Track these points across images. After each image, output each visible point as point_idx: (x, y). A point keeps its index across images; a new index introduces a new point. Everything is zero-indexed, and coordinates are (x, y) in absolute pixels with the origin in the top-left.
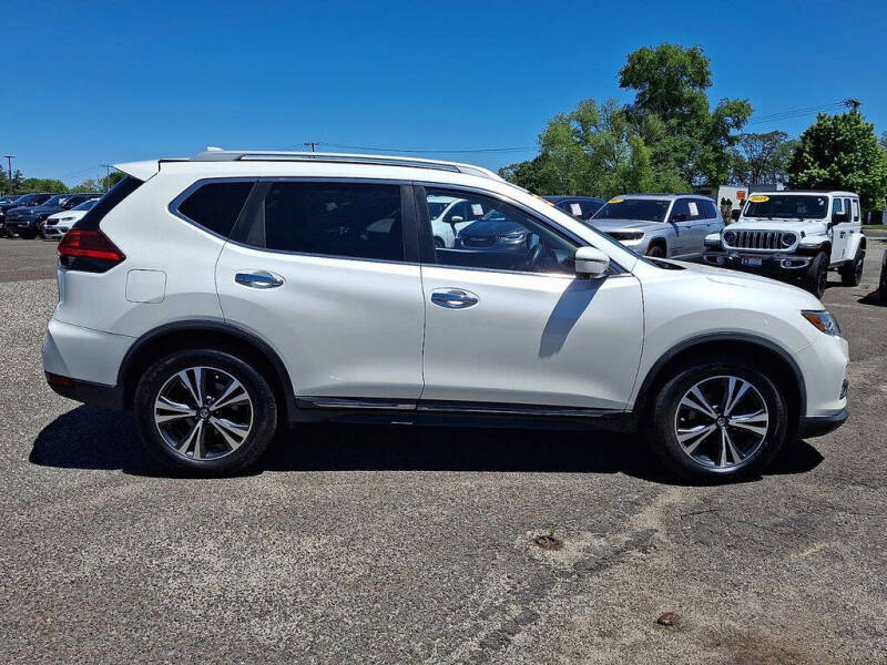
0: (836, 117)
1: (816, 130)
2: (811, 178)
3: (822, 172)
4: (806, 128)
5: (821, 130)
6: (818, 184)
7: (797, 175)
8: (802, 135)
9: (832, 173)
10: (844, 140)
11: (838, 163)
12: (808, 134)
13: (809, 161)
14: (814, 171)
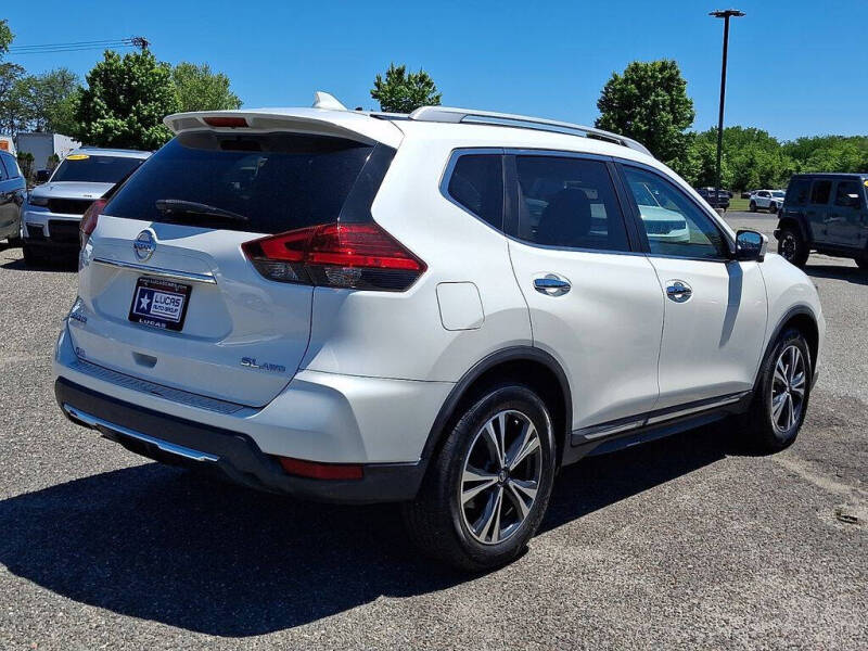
0: (128, 57)
1: (106, 70)
2: (107, 129)
3: (119, 122)
4: (93, 67)
5: (112, 72)
6: (117, 137)
7: (89, 124)
8: (89, 75)
9: (130, 124)
10: (140, 86)
11: (137, 113)
12: (95, 73)
13: (102, 107)
14: (110, 121)
